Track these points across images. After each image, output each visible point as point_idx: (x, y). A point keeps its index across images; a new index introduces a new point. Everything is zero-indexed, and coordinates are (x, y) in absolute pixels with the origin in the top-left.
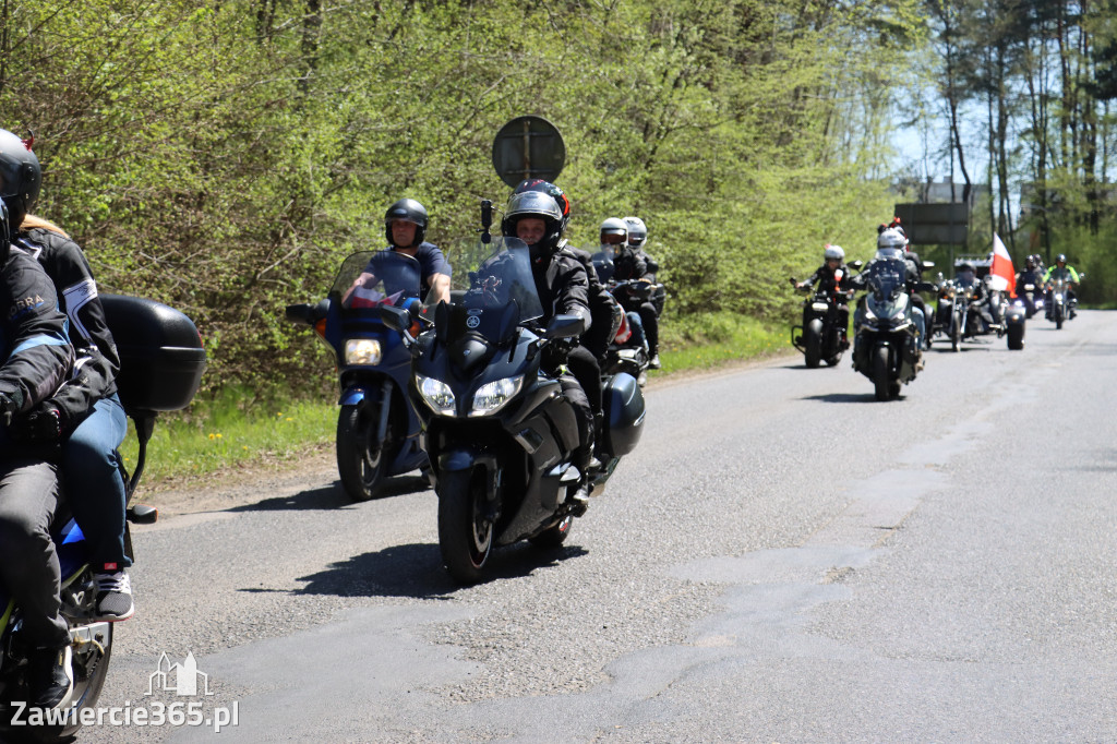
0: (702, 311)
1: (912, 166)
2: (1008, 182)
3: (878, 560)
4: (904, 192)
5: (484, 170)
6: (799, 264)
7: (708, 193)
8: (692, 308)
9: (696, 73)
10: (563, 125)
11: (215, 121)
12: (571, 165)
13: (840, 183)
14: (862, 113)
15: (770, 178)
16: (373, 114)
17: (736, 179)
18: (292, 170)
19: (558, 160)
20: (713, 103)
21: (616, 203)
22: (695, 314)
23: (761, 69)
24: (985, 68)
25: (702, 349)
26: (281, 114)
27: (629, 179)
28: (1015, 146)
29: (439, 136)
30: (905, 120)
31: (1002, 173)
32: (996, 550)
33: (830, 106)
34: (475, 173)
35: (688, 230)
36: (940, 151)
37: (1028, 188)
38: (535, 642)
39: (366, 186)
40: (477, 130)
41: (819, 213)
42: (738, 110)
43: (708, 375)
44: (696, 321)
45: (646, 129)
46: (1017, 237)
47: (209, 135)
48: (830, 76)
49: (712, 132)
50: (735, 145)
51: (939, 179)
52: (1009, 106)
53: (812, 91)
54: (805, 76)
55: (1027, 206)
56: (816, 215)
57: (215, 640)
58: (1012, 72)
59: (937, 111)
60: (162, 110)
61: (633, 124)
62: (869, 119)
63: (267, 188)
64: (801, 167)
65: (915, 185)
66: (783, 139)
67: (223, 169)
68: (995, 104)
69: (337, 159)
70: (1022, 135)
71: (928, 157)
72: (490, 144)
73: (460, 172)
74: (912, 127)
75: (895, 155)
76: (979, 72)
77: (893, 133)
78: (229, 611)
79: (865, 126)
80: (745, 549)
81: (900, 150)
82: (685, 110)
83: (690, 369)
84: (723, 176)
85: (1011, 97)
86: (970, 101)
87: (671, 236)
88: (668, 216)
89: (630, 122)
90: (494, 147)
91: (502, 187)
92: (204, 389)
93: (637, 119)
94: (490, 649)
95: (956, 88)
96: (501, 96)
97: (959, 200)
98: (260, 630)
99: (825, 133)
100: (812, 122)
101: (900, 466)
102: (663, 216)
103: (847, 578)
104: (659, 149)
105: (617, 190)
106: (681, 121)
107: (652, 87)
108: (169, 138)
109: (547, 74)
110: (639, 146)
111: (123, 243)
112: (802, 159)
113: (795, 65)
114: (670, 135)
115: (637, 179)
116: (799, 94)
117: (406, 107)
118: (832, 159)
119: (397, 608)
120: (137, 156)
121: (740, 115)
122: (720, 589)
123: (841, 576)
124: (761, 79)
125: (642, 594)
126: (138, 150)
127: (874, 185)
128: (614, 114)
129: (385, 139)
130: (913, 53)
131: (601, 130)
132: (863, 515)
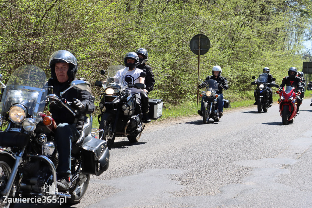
0: (246, 90)
1: (308, 51)
3: (297, 163)
4: (306, 59)
5: (187, 49)
7: (249, 57)
8: (244, 90)
9: (248, 23)
10: (209, 37)
11: (115, 33)
12: (211, 49)
13: (288, 56)
14: (295, 36)
15: (268, 54)
16: (159, 33)
17: (258, 53)
18: (135, 48)
19: (208, 47)
20: (252, 32)
21: (223, 59)
22: (244, 92)
23: (266, 23)
25: (246, 101)
26: (132, 32)
27: (227, 53)
29: (175, 39)
30: (307, 38)
33: (285, 34)
34: (184, 50)
35: (243, 67)
38: (200, 181)
39: (155, 52)
40: (185, 38)
41: (281, 64)
42: (259, 34)
43: (248, 108)
44: (244, 93)
45: (233, 39)
47: (113, 37)
48: (286, 25)
49: (252, 39)
50: (257, 44)
53: (280, 29)
54: (279, 25)
57: (112, 176)
61: (229, 37)
64: (276, 51)
65: (309, 57)
66: (272, 43)
67: (116, 47)
69: (147, 45)
72: (189, 42)
73: (181, 49)
74: (309, 40)
75: (304, 48)
78: (115, 168)
79: (295, 40)
80: (259, 158)
81: (305, 46)
82: (244, 34)
83: (243, 107)
84: (254, 52)
87: (238, 69)
88: (238, 63)
90: (190, 44)
91: (192, 54)
93: (230, 36)
94: (187, 182)
96: (193, 28)
98: (124, 174)
99: (284, 41)
100: (280, 38)
101: (303, 136)
102: (236, 63)
103: (288, 168)
104: (236, 44)
105: (224, 55)
106: (243, 37)
107: (235, 27)
108: (102, 38)
109: (206, 23)
110: (230, 43)
111: (88, 66)
112: (277, 49)
113: (276, 22)
114: (239, 41)
115: (230, 52)
116: (277, 30)
117: (166, 31)
118: (285, 48)
119: (161, 170)
120: (93, 42)
121: (259, 36)
122: (252, 169)
123: (286, 167)
124: (266, 26)
125: (229, 169)
126: (93, 41)
127: (298, 56)
128: (224, 34)
129: (160, 39)
130: (311, 19)
131: (220, 39)
132: (293, 150)
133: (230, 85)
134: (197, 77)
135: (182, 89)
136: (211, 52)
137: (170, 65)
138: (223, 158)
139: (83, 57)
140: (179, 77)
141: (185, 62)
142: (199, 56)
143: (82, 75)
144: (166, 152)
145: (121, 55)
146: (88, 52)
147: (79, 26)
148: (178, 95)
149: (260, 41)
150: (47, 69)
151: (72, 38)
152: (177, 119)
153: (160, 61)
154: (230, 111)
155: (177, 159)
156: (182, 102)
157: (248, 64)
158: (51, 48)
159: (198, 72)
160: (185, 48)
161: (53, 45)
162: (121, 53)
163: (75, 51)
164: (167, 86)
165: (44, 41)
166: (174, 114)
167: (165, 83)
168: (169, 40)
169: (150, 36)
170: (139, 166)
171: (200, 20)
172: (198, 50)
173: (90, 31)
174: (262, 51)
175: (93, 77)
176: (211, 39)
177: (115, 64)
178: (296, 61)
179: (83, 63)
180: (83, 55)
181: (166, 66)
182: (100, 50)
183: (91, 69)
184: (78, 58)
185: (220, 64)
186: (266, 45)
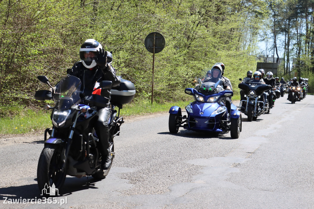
1: (263, 52)
2: (289, 58)
3: (247, 162)
4: (260, 59)
5: (142, 47)
7: (204, 57)
9: (203, 23)
10: (165, 35)
11: (68, 29)
12: (167, 47)
13: (242, 56)
14: (250, 36)
15: (223, 54)
16: (113, 30)
17: (213, 53)
19: (163, 45)
20: (207, 31)
21: (179, 58)
23: (222, 23)
24: (284, 26)
26: (86, 28)
27: (183, 52)
28: (292, 48)
29: (131, 37)
30: (261, 39)
31: (288, 55)
32: (280, 161)
33: (240, 34)
34: (139, 48)
35: (199, 67)
36: (271, 48)
37: (295, 60)
38: (149, 179)
40: (141, 36)
41: (235, 64)
45: (188, 38)
46: (291, 74)
47: (66, 33)
48: (241, 25)
49: (206, 39)
50: (213, 43)
51: (270, 56)
52: (291, 36)
53: (235, 29)
54: (234, 25)
55: (294, 65)
58: (292, 27)
59: (270, 37)
60: (53, 26)
61: (185, 36)
64: (231, 51)
65: (263, 57)
66: (227, 42)
67: (69, 43)
68: (287, 36)
70: (294, 45)
71: (267, 50)
72: (144, 39)
73: (136, 47)
74: (263, 41)
75: (258, 49)
76: (283, 26)
79: (250, 40)
80: (210, 157)
81: (260, 47)
82: (200, 33)
84: (209, 52)
85: (292, 34)
86: (280, 34)
88: (193, 62)
90: (145, 40)
91: (147, 52)
94: (137, 181)
95: (276, 31)
96: (148, 26)
97: (275, 62)
99: (239, 42)
101: (255, 136)
102: (192, 62)
103: (238, 166)
104: (192, 44)
105: (179, 54)
106: (198, 36)
107: (190, 26)
108: (55, 33)
109: (161, 21)
110: (186, 42)
111: (40, 62)
112: (232, 48)
113: (231, 22)
114: (195, 40)
115: (185, 52)
116: (232, 30)
117: (122, 28)
118: (240, 49)
120: (45, 39)
121: (214, 35)
122: (202, 167)
123: (236, 166)
124: (221, 25)
125: (180, 167)
126: (46, 36)
127: (252, 57)
128: (180, 33)
129: (115, 37)
130: (264, 20)
131: (175, 37)
132: (243, 149)
133: (185, 84)
134: (152, 76)
135: (137, 87)
136: (167, 50)
137: (125, 63)
138: (175, 156)
139: (34, 53)
140: (134, 75)
141: (140, 60)
142: (154, 55)
143: (33, 71)
145: (75, 51)
146: (40, 47)
147: (30, 21)
149: (215, 41)
151: (24, 33)
152: (130, 117)
155: (128, 158)
156: (137, 101)
157: (204, 63)
158: (1, 43)
159: (153, 70)
160: (140, 46)
161: (4, 40)
162: (74, 49)
163: (26, 46)
166: (128, 112)
168: (124, 38)
169: (104, 32)
171: (156, 18)
172: (153, 48)
173: (42, 26)
174: (216, 50)
175: (46, 74)
176: (166, 38)
177: (69, 60)
178: (251, 61)
179: (34, 59)
180: (35, 50)
181: (121, 64)
182: (53, 46)
183: (43, 65)
184: (29, 53)
185: (175, 63)
186: (221, 45)
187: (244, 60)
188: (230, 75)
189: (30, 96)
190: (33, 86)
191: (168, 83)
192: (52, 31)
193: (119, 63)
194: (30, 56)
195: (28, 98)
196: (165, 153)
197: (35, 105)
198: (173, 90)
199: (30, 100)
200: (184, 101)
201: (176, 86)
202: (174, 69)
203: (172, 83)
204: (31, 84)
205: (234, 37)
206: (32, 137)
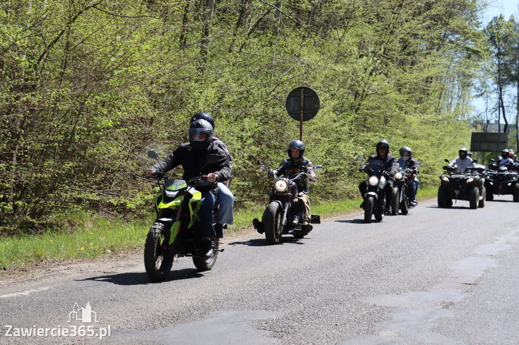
1: (480, 115)
3: (465, 299)
4: (476, 127)
5: (281, 111)
6: (426, 159)
7: (383, 125)
9: (381, 69)
10: (318, 91)
11: (161, 85)
12: (320, 111)
13: (446, 122)
14: (457, 90)
15: (414, 119)
16: (234, 85)
17: (398, 118)
18: (194, 107)
19: (316, 107)
20: (388, 83)
21: (342, 128)
23: (411, 68)
24: (516, 71)
26: (190, 83)
27: (347, 117)
29: (262, 95)
30: (477, 94)
33: (442, 86)
34: (276, 112)
35: (374, 141)
36: (494, 108)
38: (304, 330)
39: (227, 117)
40: (278, 93)
41: (436, 135)
42: (399, 87)
45: (356, 94)
47: (157, 92)
48: (443, 72)
49: (386, 96)
50: (397, 103)
51: (492, 122)
53: (434, 79)
54: (432, 72)
56: (434, 137)
57: (156, 324)
60: (137, 80)
61: (351, 92)
62: (460, 92)
63: (182, 116)
64: (427, 114)
65: (481, 124)
66: (419, 101)
67: (163, 107)
69: (215, 104)
71: (487, 111)
72: (284, 99)
73: (271, 111)
74: (481, 97)
75: (473, 110)
76: (513, 73)
77: (471, 99)
79: (458, 96)
80: (401, 291)
81: (475, 107)
82: (375, 86)
84: (392, 116)
86: (509, 86)
87: (366, 143)
88: (365, 134)
89: (349, 91)
90: (287, 101)
91: (289, 119)
92: (150, 207)
93: (352, 90)
94: (283, 333)
95: (502, 80)
96: (290, 77)
97: (502, 131)
98: (177, 319)
99: (440, 99)
100: (433, 93)
101: (474, 255)
102: (363, 134)
103: (450, 307)
104: (363, 103)
105: (342, 122)
106: (372, 91)
107: (359, 75)
108: (139, 92)
109: (311, 68)
110: (351, 101)
111: (116, 139)
112: (428, 110)
113: (427, 66)
114: (367, 97)
115: (351, 117)
116: (428, 80)
117: (247, 81)
118: (443, 111)
119: (240, 312)
120: (124, 100)
121: (400, 89)
122: (390, 309)
123: (447, 306)
124: (411, 73)
125: (353, 310)
126: (125, 97)
127: (462, 123)
128: (342, 87)
129: (237, 95)
130: (483, 63)
131: (335, 94)
132: (457, 278)
133: (352, 171)
136: (322, 116)
137: (253, 137)
138: (343, 291)
139: (107, 125)
140: (268, 157)
141: (278, 133)
142: (301, 123)
143: (105, 154)
144: (247, 282)
145: (171, 121)
146: (116, 116)
147: (101, 74)
148: (267, 187)
149: (401, 99)
150: (48, 145)
151: (90, 93)
153: (237, 131)
154: (354, 214)
155: (266, 295)
157: (383, 135)
158: (54, 110)
160: (278, 110)
161: (58, 105)
162: (171, 118)
163: (94, 115)
164: (249, 172)
165: (41, 97)
167: (245, 167)
168: (251, 96)
169: (219, 89)
170: (203, 306)
171: (303, 63)
172: (300, 113)
173: (119, 81)
174: (404, 115)
175: (126, 158)
176: (320, 95)
177: (162, 136)
178: (461, 131)
179: (107, 135)
180: (107, 120)
181: (247, 139)
182: (136, 112)
183: (123, 144)
184: (98, 126)
185: (335, 135)
186: (412, 104)
187: (450, 128)
188: (428, 155)
189: (101, 196)
190: (105, 178)
191: (325, 170)
192: (135, 89)
193: (244, 139)
194: (100, 131)
195: (98, 198)
196: (328, 287)
197: (109, 210)
198: (333, 181)
199: (101, 203)
200: (351, 198)
201: (337, 174)
202: (334, 146)
203: (331, 168)
204: (103, 175)
205: (431, 92)
206: (109, 263)
